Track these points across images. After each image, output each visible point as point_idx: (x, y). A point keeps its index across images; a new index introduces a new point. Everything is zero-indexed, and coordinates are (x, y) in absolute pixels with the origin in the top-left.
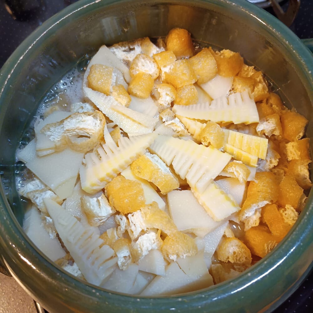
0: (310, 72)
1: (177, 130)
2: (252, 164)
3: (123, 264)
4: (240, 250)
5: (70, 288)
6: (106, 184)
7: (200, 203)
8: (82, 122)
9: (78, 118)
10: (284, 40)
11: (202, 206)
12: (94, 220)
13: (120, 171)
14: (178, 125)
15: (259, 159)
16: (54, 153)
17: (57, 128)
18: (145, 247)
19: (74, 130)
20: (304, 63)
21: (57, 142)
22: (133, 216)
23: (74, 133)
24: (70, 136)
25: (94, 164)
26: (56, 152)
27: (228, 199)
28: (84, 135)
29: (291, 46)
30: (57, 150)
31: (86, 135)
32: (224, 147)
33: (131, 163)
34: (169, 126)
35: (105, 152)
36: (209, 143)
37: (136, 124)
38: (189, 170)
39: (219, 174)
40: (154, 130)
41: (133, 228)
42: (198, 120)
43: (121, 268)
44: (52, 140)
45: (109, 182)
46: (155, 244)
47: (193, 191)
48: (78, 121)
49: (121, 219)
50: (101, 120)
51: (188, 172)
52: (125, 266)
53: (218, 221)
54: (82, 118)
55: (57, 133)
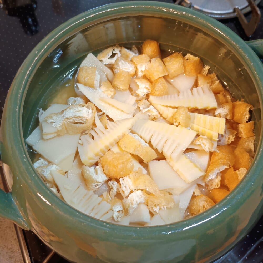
0: (252, 64)
1: (152, 115)
2: (214, 138)
3: (118, 217)
4: (208, 204)
5: (87, 222)
6: (99, 158)
7: (175, 170)
8: (78, 111)
9: (75, 109)
10: (232, 42)
11: (176, 172)
12: (92, 186)
13: (110, 148)
14: (153, 111)
15: (219, 134)
16: (56, 136)
17: (58, 117)
18: (135, 200)
19: (71, 118)
20: (248, 57)
21: (59, 127)
22: (123, 180)
23: (72, 120)
24: (68, 122)
25: (89, 143)
26: (58, 136)
27: (196, 166)
28: (79, 122)
29: (238, 46)
30: (59, 134)
31: (81, 121)
32: (191, 126)
33: (118, 141)
34: (145, 113)
35: (97, 133)
36: (179, 124)
37: (120, 112)
38: (165, 145)
39: (188, 147)
40: (134, 116)
41: (124, 189)
42: (170, 107)
43: (116, 220)
44: (54, 126)
45: (102, 157)
46: (143, 198)
47: (168, 161)
48: (75, 111)
49: (113, 184)
50: (92, 109)
51: (164, 146)
52: (119, 218)
53: (189, 182)
54: (78, 109)
55: (58, 121)
